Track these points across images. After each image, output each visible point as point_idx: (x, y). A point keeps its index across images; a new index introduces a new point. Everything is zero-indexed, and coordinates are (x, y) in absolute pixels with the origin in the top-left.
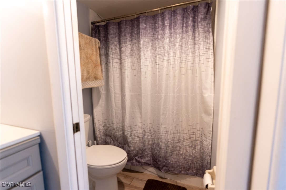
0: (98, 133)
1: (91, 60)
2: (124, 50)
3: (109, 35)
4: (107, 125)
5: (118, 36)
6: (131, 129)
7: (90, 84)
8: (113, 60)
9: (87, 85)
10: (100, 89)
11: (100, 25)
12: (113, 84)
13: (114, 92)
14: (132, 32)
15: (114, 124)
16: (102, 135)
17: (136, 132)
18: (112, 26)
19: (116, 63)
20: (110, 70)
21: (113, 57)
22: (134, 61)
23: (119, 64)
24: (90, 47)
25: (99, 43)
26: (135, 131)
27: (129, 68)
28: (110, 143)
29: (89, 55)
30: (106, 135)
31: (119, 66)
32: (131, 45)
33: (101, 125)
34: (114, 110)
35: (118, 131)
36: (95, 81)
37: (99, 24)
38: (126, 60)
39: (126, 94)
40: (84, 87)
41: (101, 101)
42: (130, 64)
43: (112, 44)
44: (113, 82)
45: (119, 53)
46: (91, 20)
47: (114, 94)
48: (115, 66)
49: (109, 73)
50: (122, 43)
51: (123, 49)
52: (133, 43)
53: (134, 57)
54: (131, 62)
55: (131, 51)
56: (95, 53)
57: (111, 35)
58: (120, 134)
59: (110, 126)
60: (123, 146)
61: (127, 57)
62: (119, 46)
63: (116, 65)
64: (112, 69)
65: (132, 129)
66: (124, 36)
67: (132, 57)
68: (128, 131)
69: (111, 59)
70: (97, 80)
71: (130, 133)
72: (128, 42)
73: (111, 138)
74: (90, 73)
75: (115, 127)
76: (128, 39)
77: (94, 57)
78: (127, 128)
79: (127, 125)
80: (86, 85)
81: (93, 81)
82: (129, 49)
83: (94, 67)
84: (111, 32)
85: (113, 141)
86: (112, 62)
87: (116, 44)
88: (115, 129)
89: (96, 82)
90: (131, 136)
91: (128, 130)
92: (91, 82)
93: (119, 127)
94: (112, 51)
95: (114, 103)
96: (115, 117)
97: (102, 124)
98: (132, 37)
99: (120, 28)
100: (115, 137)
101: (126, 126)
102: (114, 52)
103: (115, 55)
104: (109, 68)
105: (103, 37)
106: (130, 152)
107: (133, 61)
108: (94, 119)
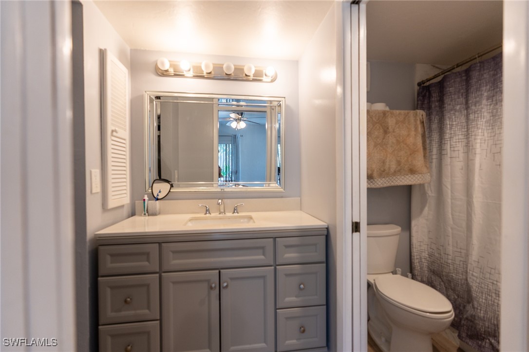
0: (416, 263)
1: (406, 144)
2: (475, 117)
3: (445, 97)
4: (435, 254)
5: (464, 94)
6: (481, 274)
7: (401, 179)
8: (452, 139)
9: (396, 181)
10: (426, 188)
11: (432, 84)
12: (450, 180)
13: (451, 196)
14: (494, 80)
15: (448, 255)
16: (425, 269)
17: (493, 283)
18: (453, 81)
19: (457, 143)
20: (446, 155)
21: (453, 132)
22: (497, 135)
23: (464, 144)
24: (405, 125)
25: (422, 115)
26: (490, 279)
27: (485, 151)
28: (440, 288)
29: (401, 138)
30: (434, 272)
31: (465, 147)
32: (493, 105)
33: (424, 251)
34: (450, 230)
35: (456, 271)
36: (410, 175)
37: (432, 82)
38: (478, 135)
39: (474, 200)
40: (390, 184)
41: (426, 209)
42: (486, 143)
43: (452, 110)
44: (450, 178)
45: (465, 124)
46: (418, 79)
47: (451, 200)
48: (456, 149)
49: (443, 162)
50: (470, 105)
51: (472, 117)
52: (496, 100)
53: (497, 128)
54: (489, 138)
55: (490, 117)
56: (413, 133)
57: (450, 96)
58: (461, 280)
59: (440, 258)
60: (465, 304)
61: (480, 131)
62: (465, 112)
63: (457, 146)
64: (449, 155)
65: (483, 273)
66: (477, 91)
67: (492, 129)
68: (475, 276)
69: (447, 136)
70: (414, 174)
71: (478, 281)
72: (484, 102)
73: (443, 281)
74: (402, 164)
75: (450, 261)
76: (486, 94)
77: (411, 139)
78: (474, 269)
79: (473, 263)
80: (394, 181)
81: (407, 175)
82: (485, 114)
83: (410, 154)
84: (449, 90)
85: (446, 288)
86: (449, 142)
87: (460, 109)
88: (450, 265)
89: (412, 176)
90: (481, 287)
91: (474, 273)
92: (403, 177)
93: (460, 265)
94: (451, 123)
95: (450, 216)
96: (451, 243)
97: (426, 249)
98: (494, 89)
99: (468, 79)
100: (450, 281)
101: (471, 264)
102: (454, 123)
103: (456, 129)
104: (444, 152)
105: (437, 102)
106: (475, 319)
107: (494, 136)
108: (412, 237)
